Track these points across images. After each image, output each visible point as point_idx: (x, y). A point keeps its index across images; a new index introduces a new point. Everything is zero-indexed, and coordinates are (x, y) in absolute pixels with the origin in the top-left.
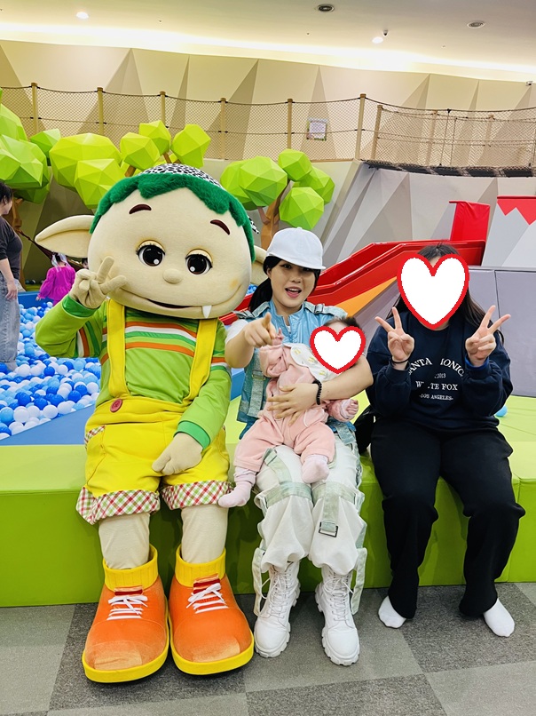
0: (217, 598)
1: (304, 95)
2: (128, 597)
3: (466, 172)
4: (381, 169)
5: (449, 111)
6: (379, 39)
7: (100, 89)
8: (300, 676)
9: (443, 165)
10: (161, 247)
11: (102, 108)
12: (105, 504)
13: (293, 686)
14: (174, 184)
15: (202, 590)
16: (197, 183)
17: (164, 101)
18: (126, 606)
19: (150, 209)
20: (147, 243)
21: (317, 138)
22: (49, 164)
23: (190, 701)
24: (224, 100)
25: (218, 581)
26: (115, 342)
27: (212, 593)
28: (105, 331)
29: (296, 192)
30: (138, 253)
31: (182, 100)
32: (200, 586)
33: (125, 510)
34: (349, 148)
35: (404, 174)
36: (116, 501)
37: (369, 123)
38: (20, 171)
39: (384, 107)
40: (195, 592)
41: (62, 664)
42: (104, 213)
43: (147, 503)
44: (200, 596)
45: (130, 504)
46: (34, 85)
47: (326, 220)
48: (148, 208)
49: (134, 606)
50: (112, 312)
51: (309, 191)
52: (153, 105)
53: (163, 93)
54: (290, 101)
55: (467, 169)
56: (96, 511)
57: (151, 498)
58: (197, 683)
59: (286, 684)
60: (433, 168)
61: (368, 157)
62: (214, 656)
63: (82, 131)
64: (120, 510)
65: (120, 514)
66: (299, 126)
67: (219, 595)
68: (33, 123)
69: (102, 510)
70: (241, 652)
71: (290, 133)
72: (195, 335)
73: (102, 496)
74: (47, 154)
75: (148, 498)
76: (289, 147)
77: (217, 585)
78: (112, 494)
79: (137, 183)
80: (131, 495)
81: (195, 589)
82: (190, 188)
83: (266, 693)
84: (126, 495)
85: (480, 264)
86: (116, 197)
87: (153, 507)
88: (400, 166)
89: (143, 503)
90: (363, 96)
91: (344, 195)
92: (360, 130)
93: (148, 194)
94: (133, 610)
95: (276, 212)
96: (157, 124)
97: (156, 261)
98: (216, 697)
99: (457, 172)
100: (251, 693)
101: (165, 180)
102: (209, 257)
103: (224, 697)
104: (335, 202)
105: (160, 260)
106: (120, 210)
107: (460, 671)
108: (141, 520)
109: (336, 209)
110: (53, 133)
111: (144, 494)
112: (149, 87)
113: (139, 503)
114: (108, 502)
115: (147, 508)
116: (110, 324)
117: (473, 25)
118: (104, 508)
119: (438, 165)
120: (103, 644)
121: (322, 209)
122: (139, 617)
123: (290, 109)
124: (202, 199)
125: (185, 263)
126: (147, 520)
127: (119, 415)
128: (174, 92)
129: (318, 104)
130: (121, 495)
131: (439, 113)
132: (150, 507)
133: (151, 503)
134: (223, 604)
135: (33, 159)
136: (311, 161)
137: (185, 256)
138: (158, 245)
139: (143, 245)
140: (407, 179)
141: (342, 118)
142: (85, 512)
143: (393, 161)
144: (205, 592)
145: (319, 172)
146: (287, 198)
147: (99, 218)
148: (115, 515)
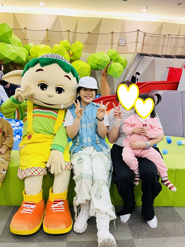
0: (61, 207)
1: (117, 30)
2: (29, 205)
3: (175, 57)
4: (145, 56)
5: (169, 35)
6: (145, 10)
7: (47, 29)
8: (87, 237)
9: (167, 54)
10: (47, 84)
11: (48, 36)
12: (27, 172)
13: (84, 240)
14: (52, 62)
15: (57, 203)
16: (60, 62)
17: (69, 33)
18: (27, 208)
19: (43, 70)
20: (42, 83)
21: (122, 45)
22: (29, 55)
23: (46, 243)
24: (89, 32)
25: (63, 201)
26: (29, 115)
27: (60, 205)
28: (26, 111)
29: (113, 64)
30: (39, 86)
31: (75, 33)
32: (56, 202)
33: (34, 174)
34: (133, 49)
35: (153, 58)
36: (31, 171)
37: (141, 40)
38: (18, 57)
39: (146, 34)
40: (54, 204)
41: (5, 227)
42: (27, 70)
43: (42, 172)
44: (56, 205)
45: (36, 172)
46: (25, 28)
47: (124, 74)
48: (42, 70)
49: (30, 209)
50: (29, 104)
51: (118, 64)
52: (65, 35)
53: (68, 30)
54: (113, 32)
55: (175, 56)
56: (24, 174)
57: (44, 170)
58: (50, 237)
59: (82, 240)
60: (163, 55)
61: (140, 52)
62: (56, 228)
63: (41, 44)
64: (32, 174)
65: (32, 175)
66: (116, 41)
67: (62, 206)
68: (25, 41)
69: (26, 174)
70: (66, 228)
71: (112, 44)
72: (57, 113)
73: (26, 169)
74: (29, 52)
75: (42, 170)
76: (112, 49)
77: (62, 202)
78: (30, 168)
79: (39, 61)
80: (36, 168)
81: (54, 203)
82: (58, 64)
83: (74, 242)
84: (35, 168)
85: (177, 90)
86: (31, 65)
87: (44, 173)
88: (151, 55)
89: (41, 172)
90: (138, 30)
91: (131, 66)
92: (137, 42)
93: (43, 65)
94: (29, 210)
95: (106, 71)
96: (66, 41)
97: (45, 89)
98: (55, 243)
99: (172, 57)
100: (68, 242)
101: (49, 60)
102: (63, 88)
103: (59, 243)
104: (127, 68)
105: (46, 88)
106: (32, 70)
107: (147, 239)
108: (40, 178)
109: (128, 70)
110: (31, 45)
111: (41, 168)
112: (64, 29)
113: (39, 172)
114: (28, 171)
115: (42, 173)
116: (28, 108)
117: (178, 4)
118: (27, 173)
119: (165, 54)
120: (16, 220)
121: (123, 70)
122: (31, 213)
123: (112, 35)
124: (62, 68)
125: (55, 90)
126: (42, 178)
127: (31, 140)
128: (72, 30)
129: (123, 33)
130: (33, 169)
131: (166, 36)
132: (43, 173)
133: (43, 172)
134: (63, 209)
135: (23, 53)
136: (119, 53)
137: (55, 87)
138: (46, 83)
139: (40, 83)
140: (154, 60)
141: (131, 38)
142: (20, 176)
143: (149, 53)
144: (57, 204)
145: (122, 57)
146: (110, 66)
147: (25, 72)
148: (31, 175)
